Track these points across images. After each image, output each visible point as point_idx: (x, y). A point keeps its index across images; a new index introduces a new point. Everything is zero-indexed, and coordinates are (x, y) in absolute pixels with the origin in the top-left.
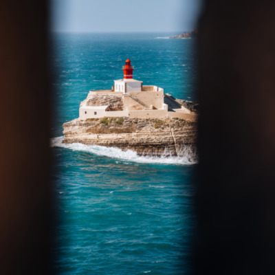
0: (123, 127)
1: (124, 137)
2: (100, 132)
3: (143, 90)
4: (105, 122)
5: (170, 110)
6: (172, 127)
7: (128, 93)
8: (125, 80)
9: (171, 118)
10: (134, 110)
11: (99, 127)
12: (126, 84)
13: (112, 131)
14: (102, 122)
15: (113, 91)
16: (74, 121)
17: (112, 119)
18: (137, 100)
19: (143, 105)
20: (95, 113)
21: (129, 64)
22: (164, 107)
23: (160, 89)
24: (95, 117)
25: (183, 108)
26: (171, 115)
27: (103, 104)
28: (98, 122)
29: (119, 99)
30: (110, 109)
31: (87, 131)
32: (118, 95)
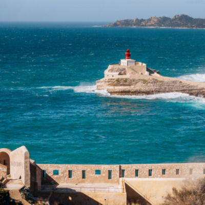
0: (127, 83)
1: (127, 88)
2: (115, 85)
3: (135, 64)
4: (118, 80)
5: (150, 75)
6: (152, 83)
7: (129, 66)
8: (127, 60)
9: (151, 78)
10: (132, 75)
11: (115, 83)
12: (128, 61)
13: (121, 85)
14: (117, 81)
15: (120, 65)
16: (102, 80)
17: (122, 79)
18: (133, 70)
19: (136, 72)
20: (113, 76)
21: (128, 51)
22: (147, 73)
23: (144, 64)
24: (113, 78)
25: (155, 74)
26: (151, 77)
27: (116, 71)
28: (115, 80)
29: (124, 69)
30: (120, 74)
31: (109, 85)
32: (124, 67)
